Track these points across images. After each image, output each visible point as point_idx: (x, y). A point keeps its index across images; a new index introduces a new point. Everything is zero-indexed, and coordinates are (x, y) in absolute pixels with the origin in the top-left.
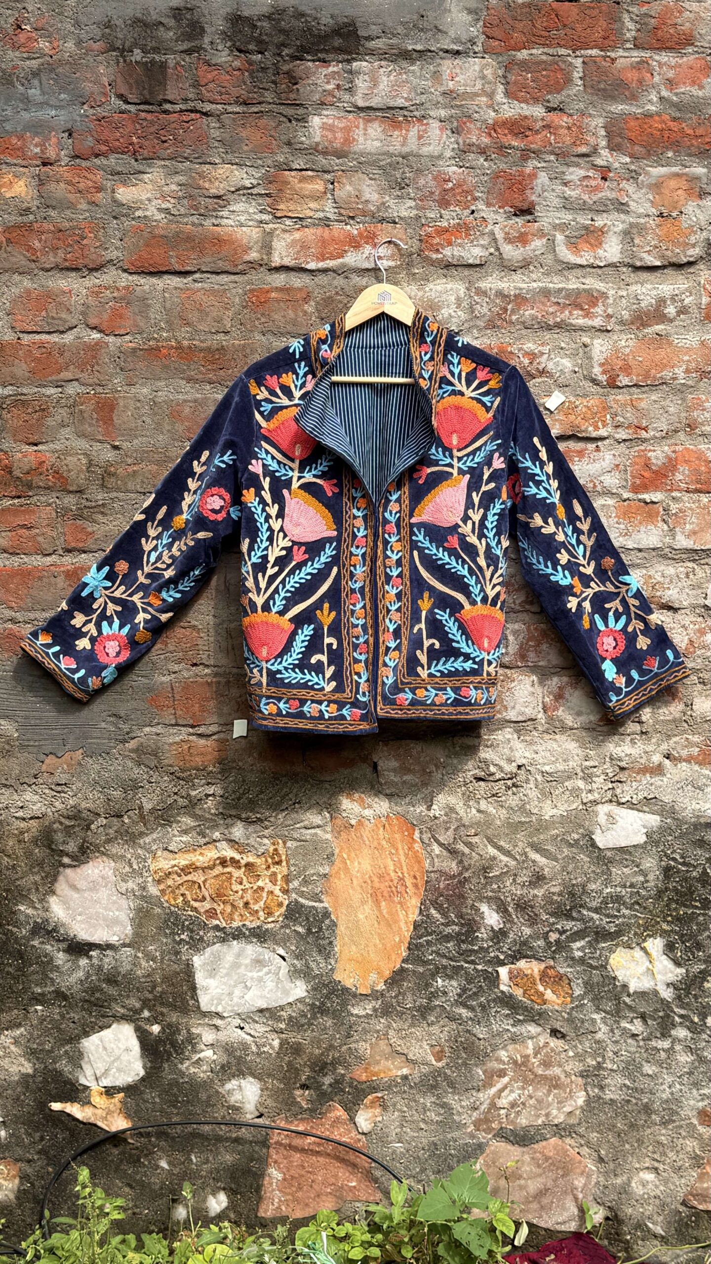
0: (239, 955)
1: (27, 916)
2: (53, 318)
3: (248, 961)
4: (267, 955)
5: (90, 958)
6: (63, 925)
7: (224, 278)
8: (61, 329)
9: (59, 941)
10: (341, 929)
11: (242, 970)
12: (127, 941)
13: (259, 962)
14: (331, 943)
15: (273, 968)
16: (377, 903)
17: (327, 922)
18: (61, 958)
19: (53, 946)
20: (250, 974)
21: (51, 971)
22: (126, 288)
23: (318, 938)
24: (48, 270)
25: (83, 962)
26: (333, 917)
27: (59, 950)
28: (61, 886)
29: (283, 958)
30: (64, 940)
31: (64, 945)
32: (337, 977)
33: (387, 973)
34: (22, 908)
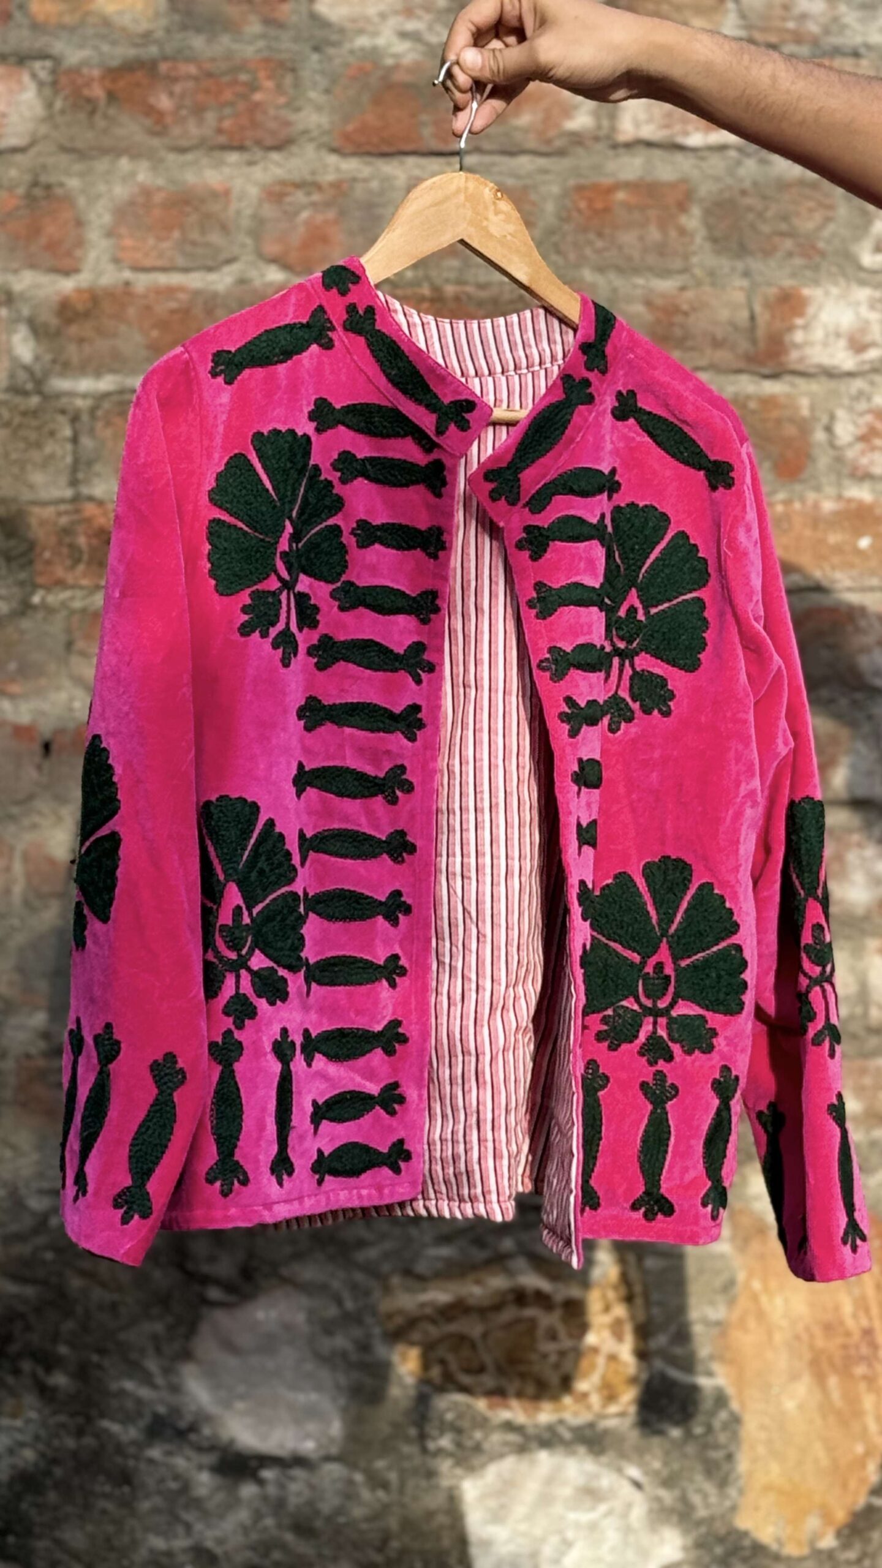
0: (550, 1480)
1: (139, 1402)
2: (194, 243)
3: (567, 1491)
4: (607, 1480)
5: (261, 1482)
6: (208, 1418)
7: (525, 163)
8: (210, 263)
9: (200, 1449)
10: (752, 1427)
11: (558, 1509)
12: (334, 1450)
13: (590, 1494)
14: (730, 1457)
15: (617, 1504)
16: (820, 1378)
17: (723, 1415)
18: (204, 1481)
19: (188, 1459)
20: (572, 1516)
21: (187, 1507)
22: (337, 185)
23: (705, 1447)
24: (183, 150)
25: (248, 1490)
26: (735, 1405)
27: (200, 1468)
28: (205, 1345)
29: (637, 1485)
30: (212, 1448)
31: (210, 1459)
32: (743, 1522)
33: (841, 1516)
34: (129, 1385)
